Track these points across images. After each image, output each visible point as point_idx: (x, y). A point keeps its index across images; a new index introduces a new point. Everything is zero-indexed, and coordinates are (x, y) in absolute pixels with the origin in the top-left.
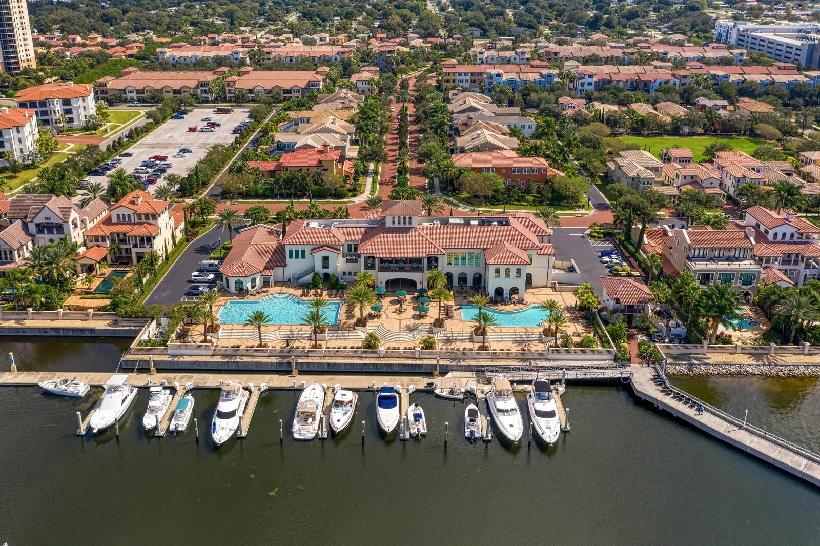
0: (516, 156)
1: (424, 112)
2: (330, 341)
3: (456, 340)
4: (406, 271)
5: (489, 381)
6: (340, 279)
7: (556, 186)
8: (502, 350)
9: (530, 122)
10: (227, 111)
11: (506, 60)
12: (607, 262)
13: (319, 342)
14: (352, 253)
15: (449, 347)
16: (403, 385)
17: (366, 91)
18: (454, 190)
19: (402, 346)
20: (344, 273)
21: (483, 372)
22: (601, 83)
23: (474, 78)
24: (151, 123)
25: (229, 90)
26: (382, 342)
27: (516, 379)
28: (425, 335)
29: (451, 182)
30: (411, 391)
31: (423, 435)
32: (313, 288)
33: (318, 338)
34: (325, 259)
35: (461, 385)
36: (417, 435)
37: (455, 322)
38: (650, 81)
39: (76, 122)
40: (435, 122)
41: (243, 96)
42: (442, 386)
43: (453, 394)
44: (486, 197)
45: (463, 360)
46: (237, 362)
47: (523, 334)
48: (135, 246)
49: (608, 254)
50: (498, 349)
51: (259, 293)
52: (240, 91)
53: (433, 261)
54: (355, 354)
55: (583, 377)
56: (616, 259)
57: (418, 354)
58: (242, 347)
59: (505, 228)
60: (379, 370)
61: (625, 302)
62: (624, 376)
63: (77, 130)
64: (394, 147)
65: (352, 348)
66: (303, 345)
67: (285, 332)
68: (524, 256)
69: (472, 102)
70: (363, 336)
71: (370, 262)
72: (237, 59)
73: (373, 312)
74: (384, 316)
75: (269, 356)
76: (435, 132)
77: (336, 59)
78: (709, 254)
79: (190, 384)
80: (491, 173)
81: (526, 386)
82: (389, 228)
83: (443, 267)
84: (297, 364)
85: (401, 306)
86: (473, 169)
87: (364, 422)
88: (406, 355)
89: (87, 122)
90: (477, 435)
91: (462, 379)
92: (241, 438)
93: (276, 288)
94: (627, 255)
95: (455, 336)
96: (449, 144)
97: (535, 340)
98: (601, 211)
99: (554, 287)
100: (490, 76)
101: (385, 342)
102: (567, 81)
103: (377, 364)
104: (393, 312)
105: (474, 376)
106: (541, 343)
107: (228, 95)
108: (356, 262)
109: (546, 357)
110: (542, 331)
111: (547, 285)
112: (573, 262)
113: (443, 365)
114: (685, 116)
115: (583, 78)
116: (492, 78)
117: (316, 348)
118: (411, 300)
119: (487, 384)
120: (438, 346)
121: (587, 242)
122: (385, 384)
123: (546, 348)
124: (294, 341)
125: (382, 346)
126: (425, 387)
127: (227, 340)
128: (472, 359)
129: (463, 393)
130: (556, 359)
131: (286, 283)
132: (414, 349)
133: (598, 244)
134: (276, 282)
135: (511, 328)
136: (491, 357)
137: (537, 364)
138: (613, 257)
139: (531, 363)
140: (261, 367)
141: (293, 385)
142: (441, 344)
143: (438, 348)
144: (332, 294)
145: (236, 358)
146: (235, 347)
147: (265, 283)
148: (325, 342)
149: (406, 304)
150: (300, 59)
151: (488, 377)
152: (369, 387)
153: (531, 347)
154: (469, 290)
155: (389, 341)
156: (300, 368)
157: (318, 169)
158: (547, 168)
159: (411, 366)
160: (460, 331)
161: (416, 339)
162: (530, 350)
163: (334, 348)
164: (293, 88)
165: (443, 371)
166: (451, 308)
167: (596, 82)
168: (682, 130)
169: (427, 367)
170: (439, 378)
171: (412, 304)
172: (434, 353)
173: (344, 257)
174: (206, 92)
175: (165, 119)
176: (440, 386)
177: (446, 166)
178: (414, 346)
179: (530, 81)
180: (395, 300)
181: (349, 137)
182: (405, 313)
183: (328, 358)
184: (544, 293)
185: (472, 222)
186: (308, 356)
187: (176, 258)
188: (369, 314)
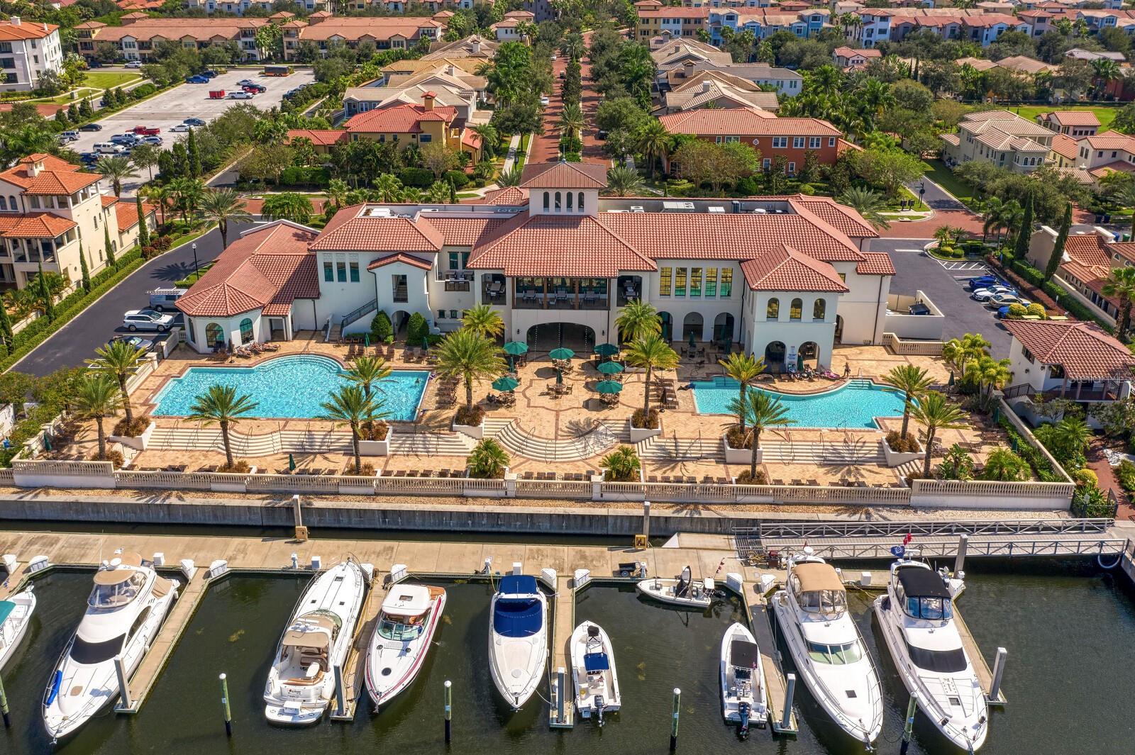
0: (777, 118)
1: (608, 64)
2: (395, 458)
3: (685, 459)
4: (573, 308)
5: (772, 561)
6: (431, 326)
7: (858, 168)
8: (798, 482)
9: (792, 78)
10: (281, 73)
12: (987, 299)
13: (364, 461)
14: (457, 269)
15: (671, 475)
16: (560, 569)
18: (665, 178)
19: (560, 471)
20: (442, 314)
21: (755, 535)
22: (901, 30)
23: (688, 27)
24: (149, 85)
25: (290, 43)
26: (512, 464)
27: (838, 555)
28: (614, 447)
29: (660, 160)
30: (579, 585)
31: (610, 714)
32: (372, 343)
33: (361, 451)
34: (401, 282)
35: (702, 568)
36: (595, 715)
37: (683, 417)
38: (983, 27)
39: (21, 82)
41: (311, 51)
42: (657, 571)
43: (683, 595)
44: (726, 187)
45: (706, 506)
46: (169, 505)
47: (840, 445)
48: (22, 259)
49: (987, 284)
50: (787, 480)
51: (257, 353)
52: (305, 42)
53: (629, 285)
54: (448, 489)
55: (1006, 551)
56: (1005, 294)
57: (596, 490)
58: (188, 471)
59: (780, 219)
60: (503, 529)
61: (1076, 374)
62: (1107, 551)
63: (23, 94)
65: (443, 474)
66: (332, 466)
67: (295, 434)
68: (830, 274)
69: (689, 50)
70: (471, 445)
71: (495, 287)
73: (497, 393)
74: (521, 403)
75: (248, 492)
76: (629, 87)
77: (466, 5)
79: (40, 559)
80: (734, 146)
81: (867, 574)
82: (538, 217)
83: (653, 298)
84: (307, 511)
85: (560, 380)
86: (699, 138)
87: (448, 684)
88: (569, 492)
89: (41, 82)
90: (755, 717)
91: (704, 554)
92: (128, 716)
93: (296, 342)
94: (1027, 285)
95: (682, 449)
97: (870, 460)
98: (947, 212)
99: (890, 346)
100: (716, 20)
101: (522, 460)
102: (843, 28)
103: (499, 514)
104: (542, 394)
105: (734, 547)
106: (887, 466)
107: (286, 51)
108: (465, 287)
109: (905, 502)
110: (884, 438)
111: (877, 341)
112: (922, 295)
113: (659, 517)
114: (1058, 72)
115: (870, 23)
116: (719, 23)
117: (358, 473)
118: (582, 369)
119: (768, 567)
120: (644, 472)
121: (934, 264)
122: (517, 564)
123: (903, 478)
124: (312, 457)
125: (511, 470)
126: (614, 572)
127: (159, 453)
128: (727, 504)
129: (710, 590)
130: (928, 505)
131: (318, 332)
132: (589, 479)
133: (956, 267)
134: (296, 330)
135: (810, 430)
136: (771, 499)
137: (885, 518)
138: (999, 289)
139: (868, 515)
140: (224, 518)
141: (292, 564)
142: (652, 468)
143: (645, 477)
144: (412, 355)
145: (168, 497)
146: (173, 469)
147: (272, 331)
148: (381, 460)
149: (570, 376)
150: (409, 7)
151: (770, 549)
152: (477, 572)
153: (862, 476)
154: (708, 350)
155: (529, 459)
156: (315, 522)
157: (414, 137)
158: (837, 137)
159: (579, 520)
160: (693, 436)
161: (593, 454)
162: (861, 484)
163: (401, 473)
164: (393, 39)
165: (658, 534)
166: (670, 385)
167: (893, 29)
168: (1052, 95)
169: (619, 521)
170: (649, 550)
171: (583, 378)
172: (635, 489)
173: (440, 278)
174: (251, 46)
175: (175, 81)
176: (651, 573)
177: (651, 131)
178: (588, 472)
179: (782, 26)
180: (547, 369)
181: (475, 94)
182: (568, 397)
183: (384, 499)
184: (870, 357)
185: (711, 209)
186: (337, 494)
187: (110, 286)
188: (488, 396)
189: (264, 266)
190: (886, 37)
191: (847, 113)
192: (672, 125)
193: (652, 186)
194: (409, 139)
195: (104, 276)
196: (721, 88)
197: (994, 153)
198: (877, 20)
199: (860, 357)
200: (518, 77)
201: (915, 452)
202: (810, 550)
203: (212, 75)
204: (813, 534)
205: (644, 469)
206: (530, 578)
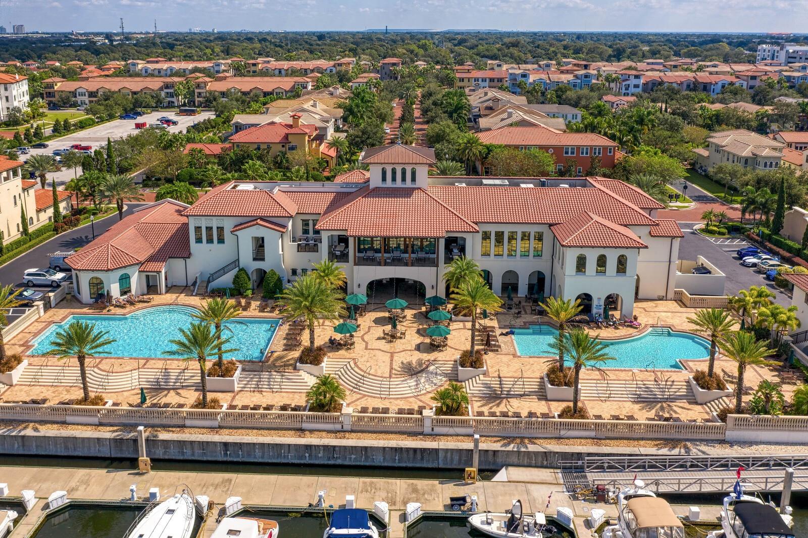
2: (241, 394)
3: (509, 396)
4: (406, 265)
5: (599, 495)
6: (285, 282)
8: (617, 418)
9: (571, 111)
10: (191, 113)
12: (754, 265)
13: (210, 396)
14: (308, 233)
15: (497, 410)
16: (392, 502)
19: (394, 406)
20: (294, 272)
21: (581, 469)
22: (650, 86)
23: (493, 83)
25: (200, 93)
26: (349, 399)
27: (663, 489)
28: (444, 384)
30: (411, 519)
32: (232, 296)
33: (208, 387)
35: (533, 502)
37: (505, 359)
38: (711, 83)
41: (215, 99)
42: (488, 506)
43: (514, 531)
45: (532, 440)
46: (23, 437)
47: (651, 384)
51: (132, 304)
53: (455, 245)
54: (287, 423)
57: (428, 425)
58: (48, 404)
60: (339, 462)
65: (284, 408)
67: (152, 373)
69: (495, 94)
70: (312, 381)
71: (340, 247)
72: (218, 72)
74: (359, 345)
75: (101, 424)
76: (450, 117)
80: (534, 150)
81: (695, 508)
83: (475, 257)
84: (152, 442)
85: (394, 326)
86: (508, 146)
88: (402, 426)
91: (532, 487)
94: (787, 254)
95: (506, 387)
96: (468, 125)
97: (680, 398)
98: (706, 203)
99: (681, 301)
100: (513, 77)
101: (359, 396)
102: (607, 84)
103: (334, 447)
104: (379, 339)
105: (562, 481)
106: (696, 403)
107: (197, 99)
108: (314, 249)
109: (721, 437)
110: (691, 377)
111: (669, 296)
112: (703, 260)
113: (487, 451)
114: (773, 110)
115: (627, 80)
116: (515, 80)
117: (204, 407)
118: (414, 318)
119: (596, 502)
120: (472, 407)
121: (704, 240)
122: (350, 497)
123: (715, 414)
124: (166, 392)
125: (348, 405)
126: (445, 506)
127: (27, 388)
128: (552, 438)
129: (541, 525)
130: (742, 440)
131: (187, 288)
132: (421, 413)
133: (724, 242)
134: (169, 285)
135: (621, 371)
136: (593, 434)
137: (704, 453)
138: (764, 257)
139: (688, 450)
140: (75, 450)
141: (130, 496)
142: (479, 404)
143: (473, 412)
144: (267, 306)
145: (25, 428)
146: (34, 402)
147: (148, 286)
148: (229, 396)
149: (404, 324)
150: (290, 71)
151: (596, 482)
152: (310, 505)
153: (675, 412)
154: (523, 304)
155: (365, 396)
156: (160, 453)
157: (283, 146)
158: (614, 147)
159: (411, 453)
160: (516, 375)
161: (424, 392)
162: (678, 419)
163: (245, 407)
164: (276, 91)
165: (487, 467)
166: (493, 331)
167: (644, 84)
168: (769, 127)
169: (449, 455)
170: (479, 484)
171: (415, 325)
172: (464, 423)
173: (294, 241)
174: (171, 95)
175: (111, 117)
176: (481, 507)
177: (469, 142)
178: (419, 407)
179: (562, 82)
180: (384, 318)
181: (333, 120)
182: (402, 341)
183: (227, 431)
184: (665, 309)
185: (523, 186)
186: (183, 426)
187: (21, 252)
188: (330, 340)
189: (145, 232)
190: (639, 90)
191: (620, 131)
192: (485, 139)
194: (279, 148)
195: (17, 244)
196: (522, 115)
197: (739, 159)
198: (632, 78)
199: (656, 309)
200: (366, 108)
201: (722, 389)
202: (641, 483)
203: (140, 114)
204: (635, 468)
205: (472, 405)
206: (362, 512)
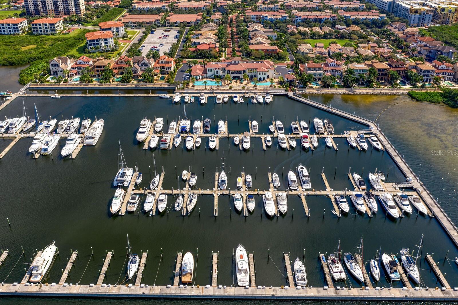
0: (269, 46)
1: (240, 31)
2: (221, 88)
4: (238, 74)
7: (280, 55)
9: (275, 35)
10: (169, 31)
11: (270, 9)
12: (289, 73)
14: (224, 70)
16: (238, 95)
17: (218, 22)
18: (250, 56)
19: (238, 89)
20: (222, 75)
21: (256, 93)
22: (304, 19)
23: (257, 17)
24: (145, 35)
25: (168, 22)
28: (243, 87)
29: (249, 53)
30: (240, 96)
32: (214, 79)
34: (217, 71)
36: (242, 102)
37: (250, 85)
38: (322, 19)
39: (120, 35)
40: (244, 35)
41: (173, 25)
42: (247, 96)
43: (249, 97)
44: (259, 58)
45: (251, 91)
47: (265, 87)
48: (167, 69)
49: (290, 71)
50: (259, 89)
52: (172, 23)
53: (244, 71)
55: (278, 94)
56: (292, 72)
57: (241, 90)
59: (262, 64)
62: (287, 93)
63: (121, 38)
64: (230, 43)
65: (226, 89)
66: (215, 89)
68: (267, 70)
69: (256, 27)
70: (228, 87)
72: (164, 9)
73: (230, 83)
74: (233, 84)
75: (208, 91)
76: (244, 38)
77: (204, 8)
78: (312, 69)
79: (192, 96)
80: (260, 51)
82: (233, 64)
83: (247, 73)
86: (255, 50)
87: (231, 100)
89: (123, 35)
90: (254, 102)
91: (251, 94)
92: (206, 104)
93: (205, 79)
94: (294, 71)
95: (249, 87)
96: (248, 42)
97: (268, 88)
98: (292, 61)
100: (263, 17)
103: (232, 92)
107: (167, 24)
108: (225, 72)
112: (280, 73)
117: (218, 89)
121: (285, 69)
125: (233, 89)
131: (208, 77)
134: (205, 77)
141: (215, 96)
142: (246, 88)
144: (219, 80)
156: (215, 93)
158: (278, 49)
159: (239, 92)
161: (240, 87)
164: (191, 22)
166: (249, 82)
167: (302, 19)
169: (243, 92)
171: (239, 81)
174: (159, 23)
177: (247, 48)
179: (278, 19)
180: (235, 81)
181: (216, 40)
185: (254, 62)
189: (199, 70)
190: (300, 21)
192: (251, 47)
193: (248, 58)
194: (209, 51)
196: (260, 39)
198: (298, 17)
